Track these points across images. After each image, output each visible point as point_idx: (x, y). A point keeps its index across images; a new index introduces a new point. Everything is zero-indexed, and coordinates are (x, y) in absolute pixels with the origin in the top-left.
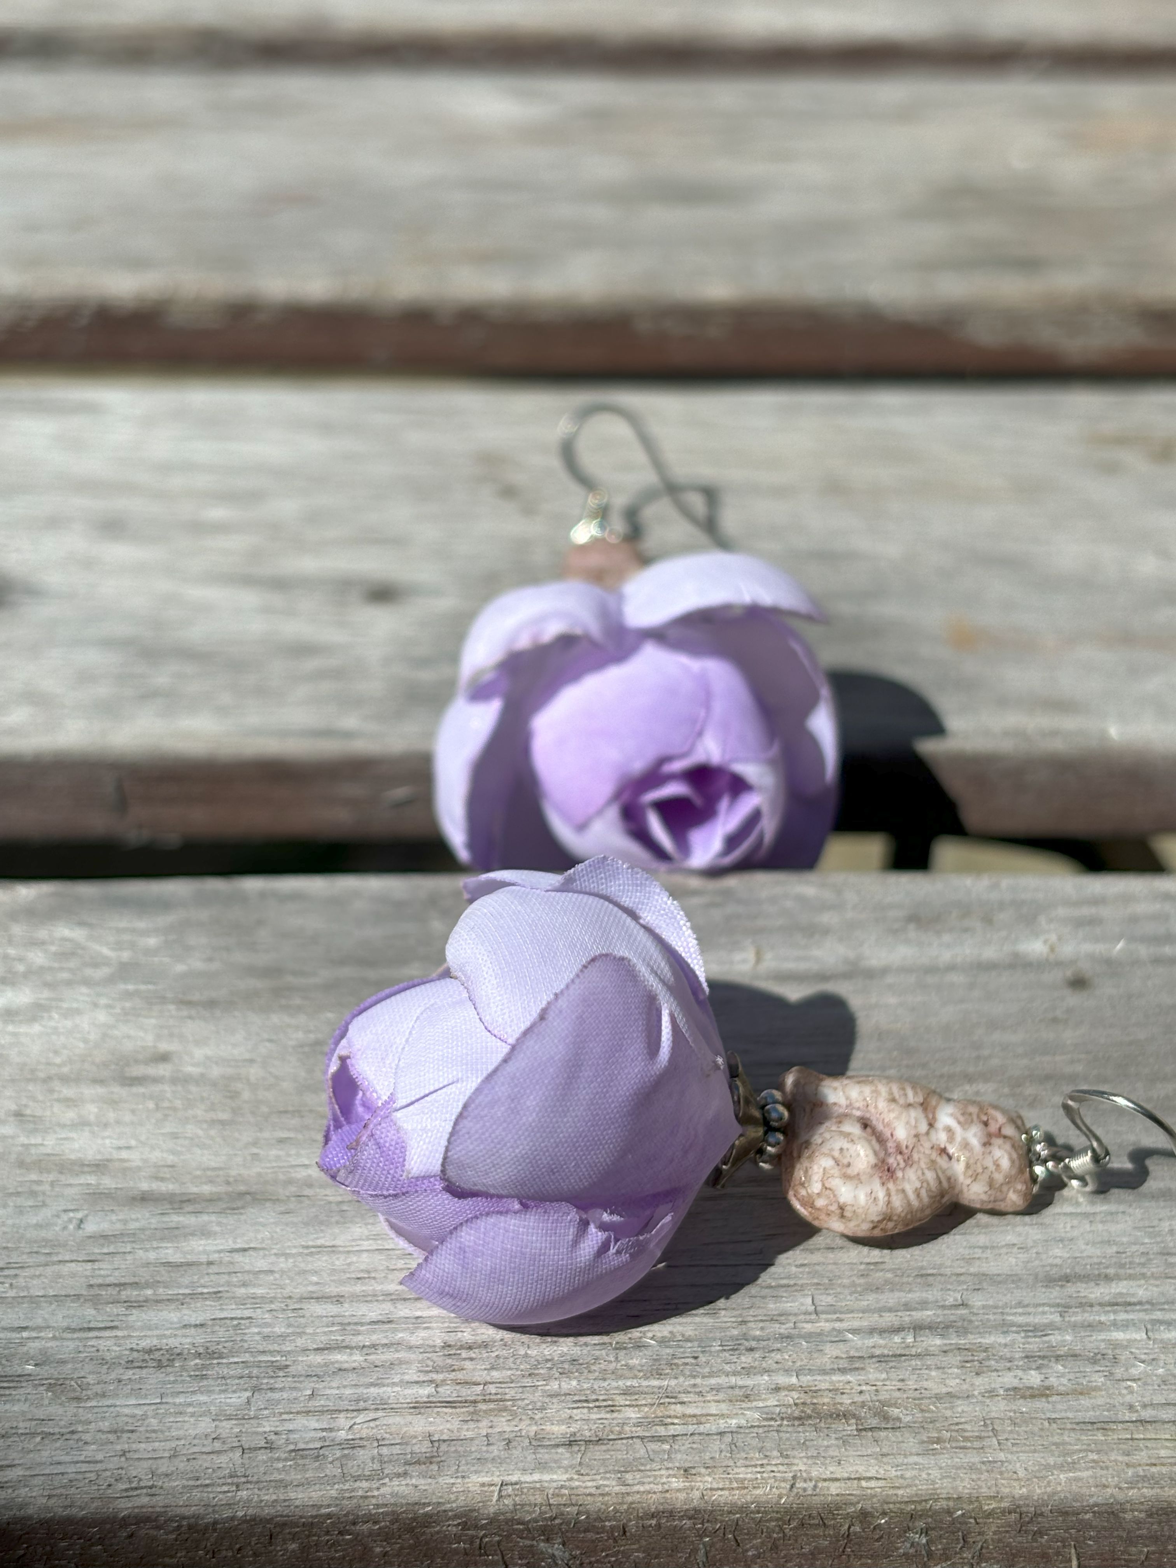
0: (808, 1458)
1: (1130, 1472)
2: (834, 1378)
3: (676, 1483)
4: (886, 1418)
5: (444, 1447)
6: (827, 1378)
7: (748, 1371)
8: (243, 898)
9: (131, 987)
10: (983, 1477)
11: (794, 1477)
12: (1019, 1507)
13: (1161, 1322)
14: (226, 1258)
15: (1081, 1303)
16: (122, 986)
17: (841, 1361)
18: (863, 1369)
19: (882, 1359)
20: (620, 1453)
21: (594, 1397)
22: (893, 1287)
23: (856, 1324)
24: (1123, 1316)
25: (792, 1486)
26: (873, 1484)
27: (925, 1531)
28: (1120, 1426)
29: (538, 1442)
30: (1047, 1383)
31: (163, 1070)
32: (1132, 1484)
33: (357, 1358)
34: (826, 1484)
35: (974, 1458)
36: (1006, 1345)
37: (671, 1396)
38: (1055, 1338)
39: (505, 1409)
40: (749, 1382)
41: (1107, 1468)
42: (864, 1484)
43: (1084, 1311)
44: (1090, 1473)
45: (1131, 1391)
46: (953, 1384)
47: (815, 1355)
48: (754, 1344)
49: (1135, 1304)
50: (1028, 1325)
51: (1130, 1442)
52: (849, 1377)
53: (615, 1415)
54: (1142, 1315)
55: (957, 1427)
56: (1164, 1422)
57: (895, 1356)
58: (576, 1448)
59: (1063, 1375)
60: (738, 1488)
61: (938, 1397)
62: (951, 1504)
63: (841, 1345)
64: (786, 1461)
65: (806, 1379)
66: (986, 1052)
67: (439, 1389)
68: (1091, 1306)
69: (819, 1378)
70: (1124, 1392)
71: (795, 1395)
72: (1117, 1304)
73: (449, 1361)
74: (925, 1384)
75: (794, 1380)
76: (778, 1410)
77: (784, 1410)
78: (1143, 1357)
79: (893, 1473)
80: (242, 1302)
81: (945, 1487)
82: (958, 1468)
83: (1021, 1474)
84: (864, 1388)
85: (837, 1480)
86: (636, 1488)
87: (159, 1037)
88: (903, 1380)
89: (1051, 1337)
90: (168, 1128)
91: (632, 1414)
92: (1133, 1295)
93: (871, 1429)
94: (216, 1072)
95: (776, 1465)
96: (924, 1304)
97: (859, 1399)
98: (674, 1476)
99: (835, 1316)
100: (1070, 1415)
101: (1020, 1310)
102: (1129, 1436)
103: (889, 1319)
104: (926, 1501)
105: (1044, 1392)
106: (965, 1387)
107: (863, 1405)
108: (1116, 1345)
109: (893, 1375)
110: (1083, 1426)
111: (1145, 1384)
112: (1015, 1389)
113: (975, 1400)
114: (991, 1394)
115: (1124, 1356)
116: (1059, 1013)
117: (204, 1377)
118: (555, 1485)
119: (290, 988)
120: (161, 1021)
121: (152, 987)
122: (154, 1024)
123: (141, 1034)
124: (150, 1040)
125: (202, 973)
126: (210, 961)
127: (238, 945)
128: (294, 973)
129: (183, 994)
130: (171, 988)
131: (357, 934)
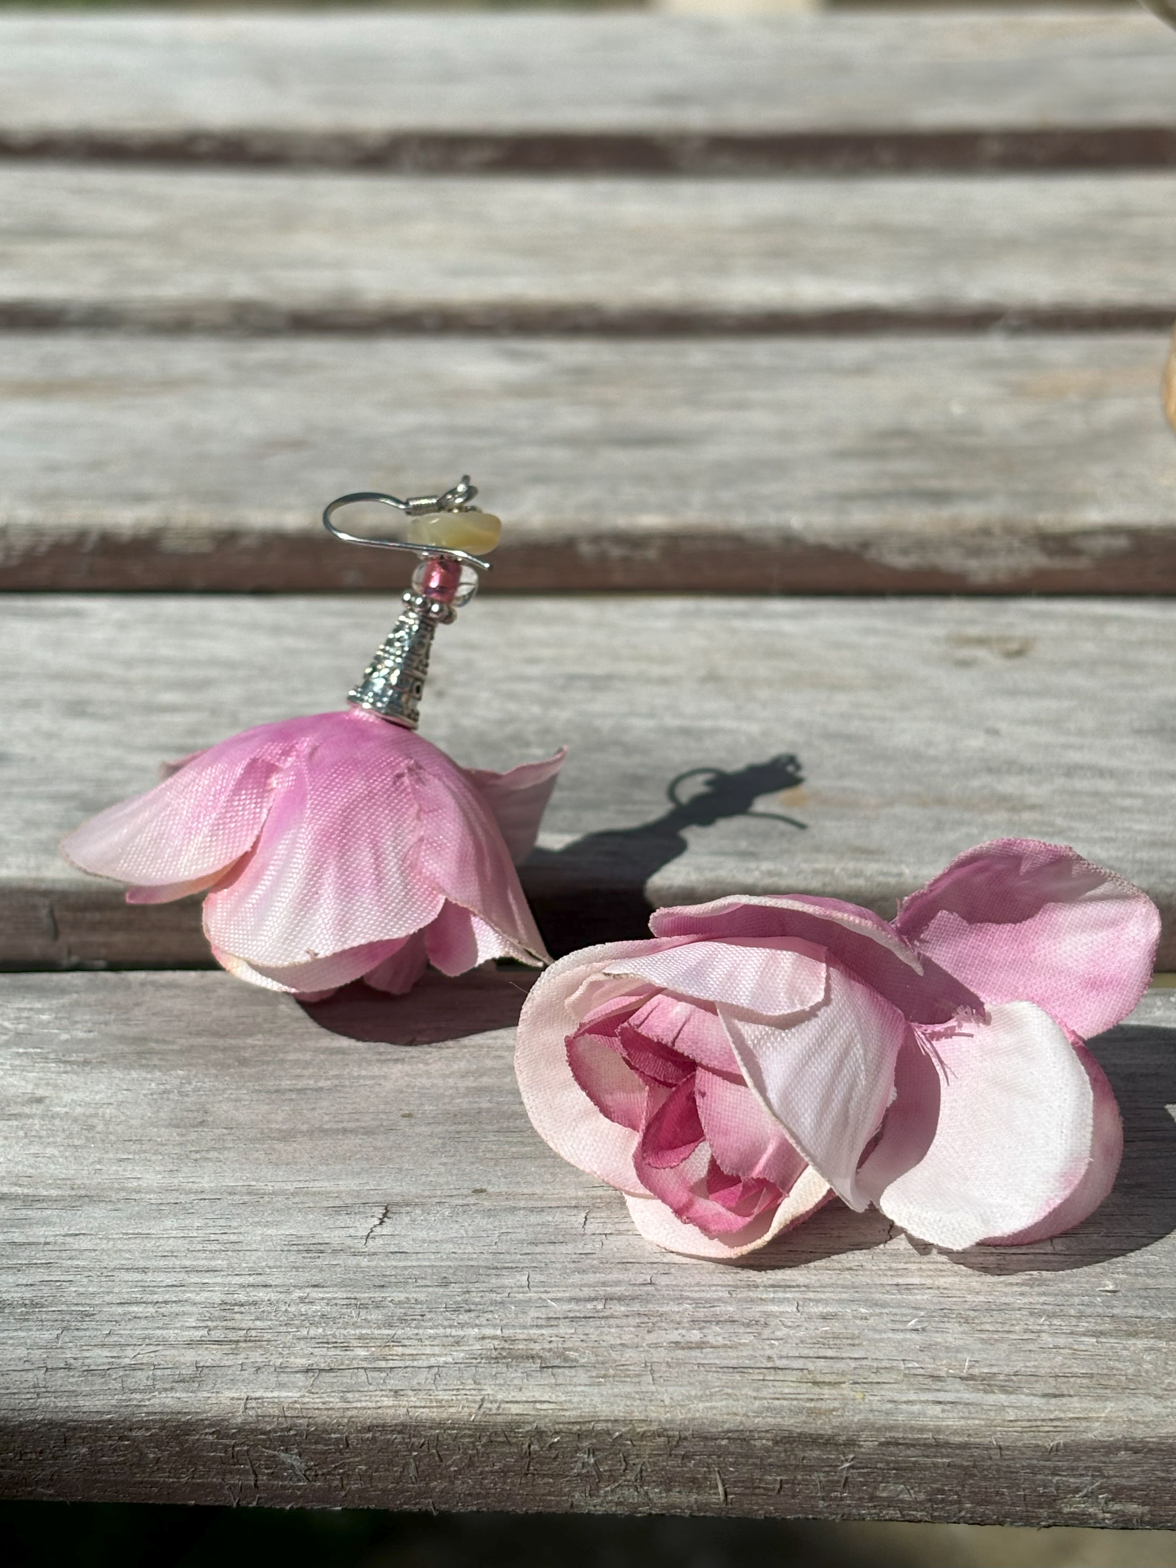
0: (495, 1385)
1: (757, 1403)
2: (532, 1332)
3: (388, 1402)
4: (566, 1359)
5: (206, 1371)
6: (526, 1331)
7: (462, 1325)
8: (128, 986)
10: (636, 1404)
11: (483, 1400)
12: (665, 1430)
13: (810, 1300)
14: (60, 1240)
15: (749, 1285)
16: (15, 1050)
17: (540, 1320)
18: (556, 1326)
19: (573, 1319)
20: (346, 1379)
21: (334, 1340)
22: (595, 1270)
23: (559, 1295)
24: (781, 1295)
25: (480, 1407)
26: (545, 1406)
27: (592, 1451)
28: (756, 1371)
29: (281, 1369)
30: (705, 1339)
31: (37, 1109)
32: (758, 1413)
33: (151, 1310)
34: (507, 1405)
35: (628, 1389)
36: (678, 1312)
37: (395, 1341)
38: (720, 1309)
39: (261, 1347)
40: (461, 1333)
41: (738, 1400)
42: (538, 1406)
43: (749, 1290)
44: (724, 1403)
45: (772, 1346)
46: (627, 1338)
47: (520, 1316)
48: (473, 1307)
49: (793, 1287)
50: (700, 1298)
51: (761, 1382)
52: (543, 1331)
53: (348, 1353)
54: (798, 1295)
55: (621, 1368)
56: (793, 1369)
57: (585, 1318)
58: (311, 1374)
59: (719, 1335)
60: (437, 1407)
61: (612, 1347)
62: (610, 1425)
63: (543, 1310)
64: (478, 1387)
65: (507, 1332)
67: (211, 1332)
68: (757, 1287)
69: (518, 1331)
70: (767, 1347)
71: (496, 1342)
72: (779, 1286)
73: (224, 1314)
74: (605, 1338)
75: (498, 1332)
76: (480, 1352)
77: (484, 1352)
78: (789, 1324)
79: (563, 1398)
80: (66, 1270)
81: (604, 1411)
82: (616, 1396)
83: (667, 1402)
84: (553, 1339)
85: (517, 1402)
86: (354, 1405)
88: (587, 1334)
89: (718, 1308)
90: (34, 1149)
91: (362, 1353)
92: (794, 1281)
93: (553, 1367)
94: (79, 1110)
95: (470, 1390)
96: (618, 1283)
97: (547, 1346)
98: (387, 1396)
99: (542, 1289)
100: (717, 1362)
101: (697, 1289)
102: (761, 1378)
103: (587, 1292)
104: (589, 1422)
105: (701, 1345)
106: (636, 1340)
107: (550, 1350)
108: (768, 1315)
109: (580, 1330)
110: (726, 1370)
111: (787, 1342)
112: (677, 1343)
113: (642, 1349)
114: (657, 1346)
115: (773, 1322)
117: (27, 1320)
118: (290, 1400)
119: (152, 1052)
120: (41, 1075)
121: (39, 1050)
122: (35, 1077)
123: (23, 1083)
124: (30, 1088)
125: (81, 1040)
126: (90, 1031)
127: (115, 1020)
128: (157, 1041)
129: (64, 1056)
130: (54, 1051)
131: (215, 1013)
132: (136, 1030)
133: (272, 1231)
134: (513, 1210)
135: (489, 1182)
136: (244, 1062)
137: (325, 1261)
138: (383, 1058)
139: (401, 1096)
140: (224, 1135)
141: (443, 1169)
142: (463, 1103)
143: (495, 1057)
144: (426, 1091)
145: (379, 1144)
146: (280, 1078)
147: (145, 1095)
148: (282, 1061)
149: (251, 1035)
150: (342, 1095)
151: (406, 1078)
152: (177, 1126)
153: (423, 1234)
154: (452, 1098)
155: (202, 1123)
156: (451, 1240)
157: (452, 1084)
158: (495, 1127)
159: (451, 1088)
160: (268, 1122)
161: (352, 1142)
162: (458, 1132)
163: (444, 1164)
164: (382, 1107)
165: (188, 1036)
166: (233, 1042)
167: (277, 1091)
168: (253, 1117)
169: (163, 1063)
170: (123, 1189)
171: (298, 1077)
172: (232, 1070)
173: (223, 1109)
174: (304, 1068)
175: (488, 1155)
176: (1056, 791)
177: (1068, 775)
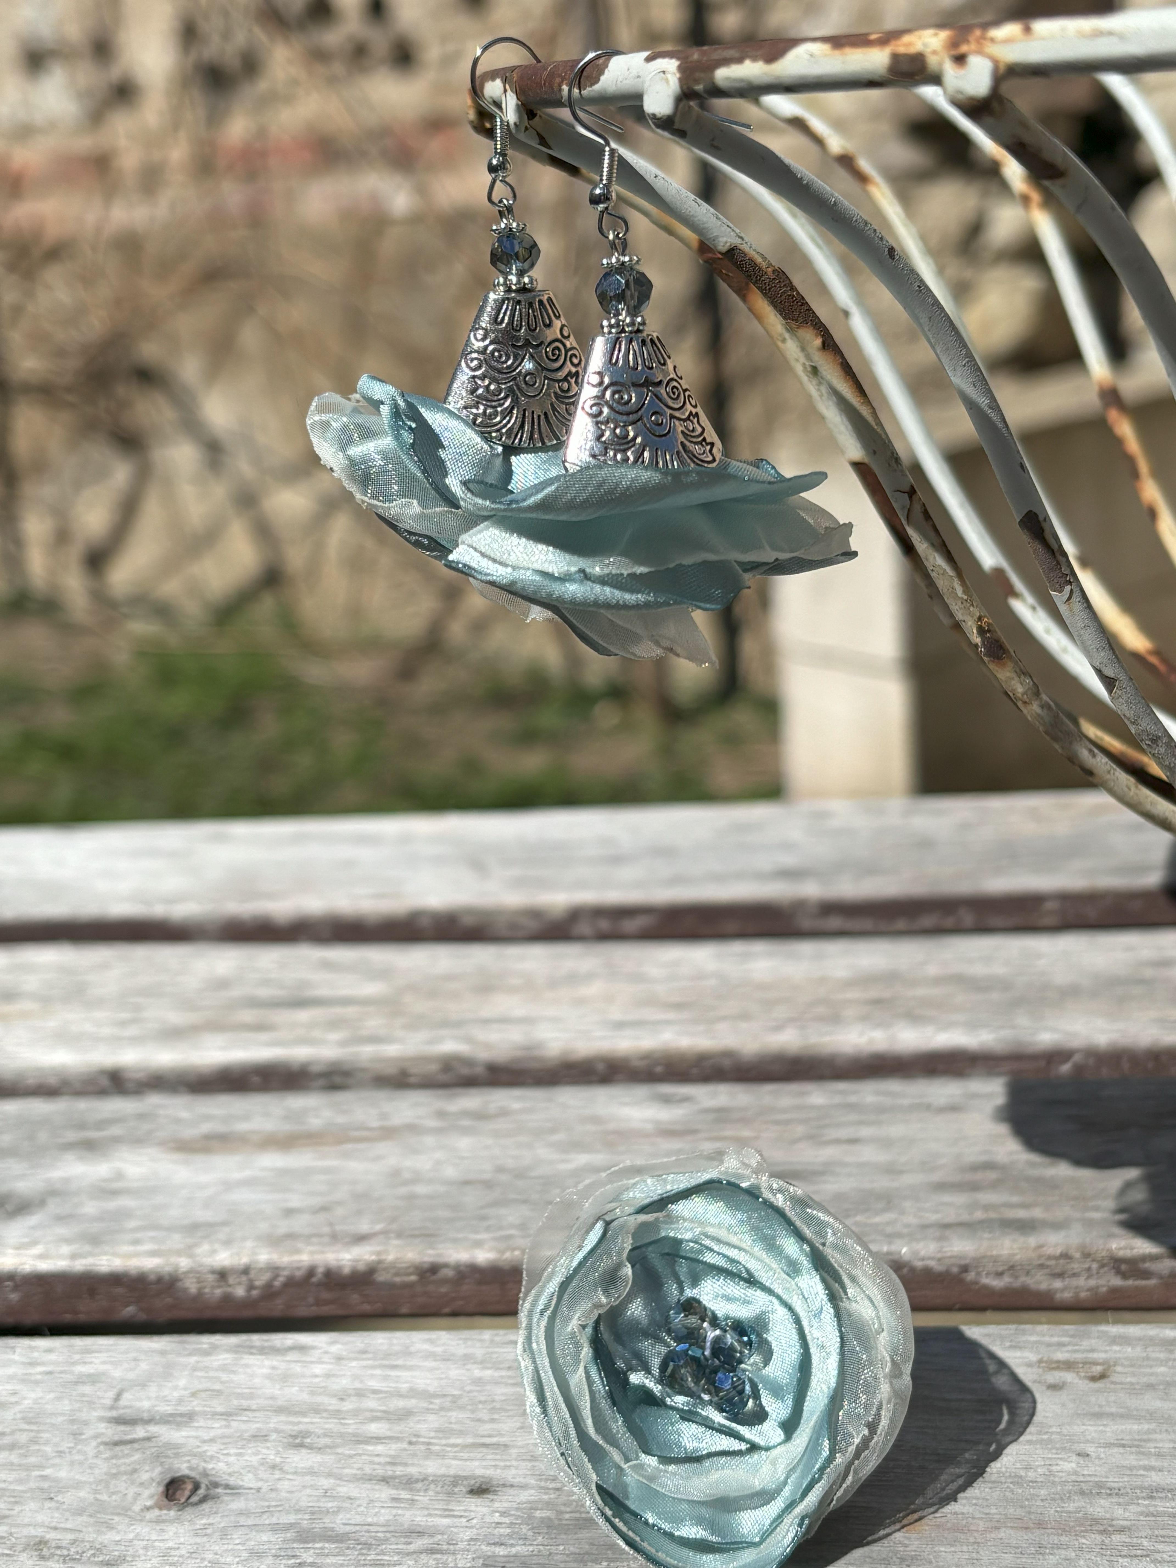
176: (1141, 1513)
177: (1151, 1498)
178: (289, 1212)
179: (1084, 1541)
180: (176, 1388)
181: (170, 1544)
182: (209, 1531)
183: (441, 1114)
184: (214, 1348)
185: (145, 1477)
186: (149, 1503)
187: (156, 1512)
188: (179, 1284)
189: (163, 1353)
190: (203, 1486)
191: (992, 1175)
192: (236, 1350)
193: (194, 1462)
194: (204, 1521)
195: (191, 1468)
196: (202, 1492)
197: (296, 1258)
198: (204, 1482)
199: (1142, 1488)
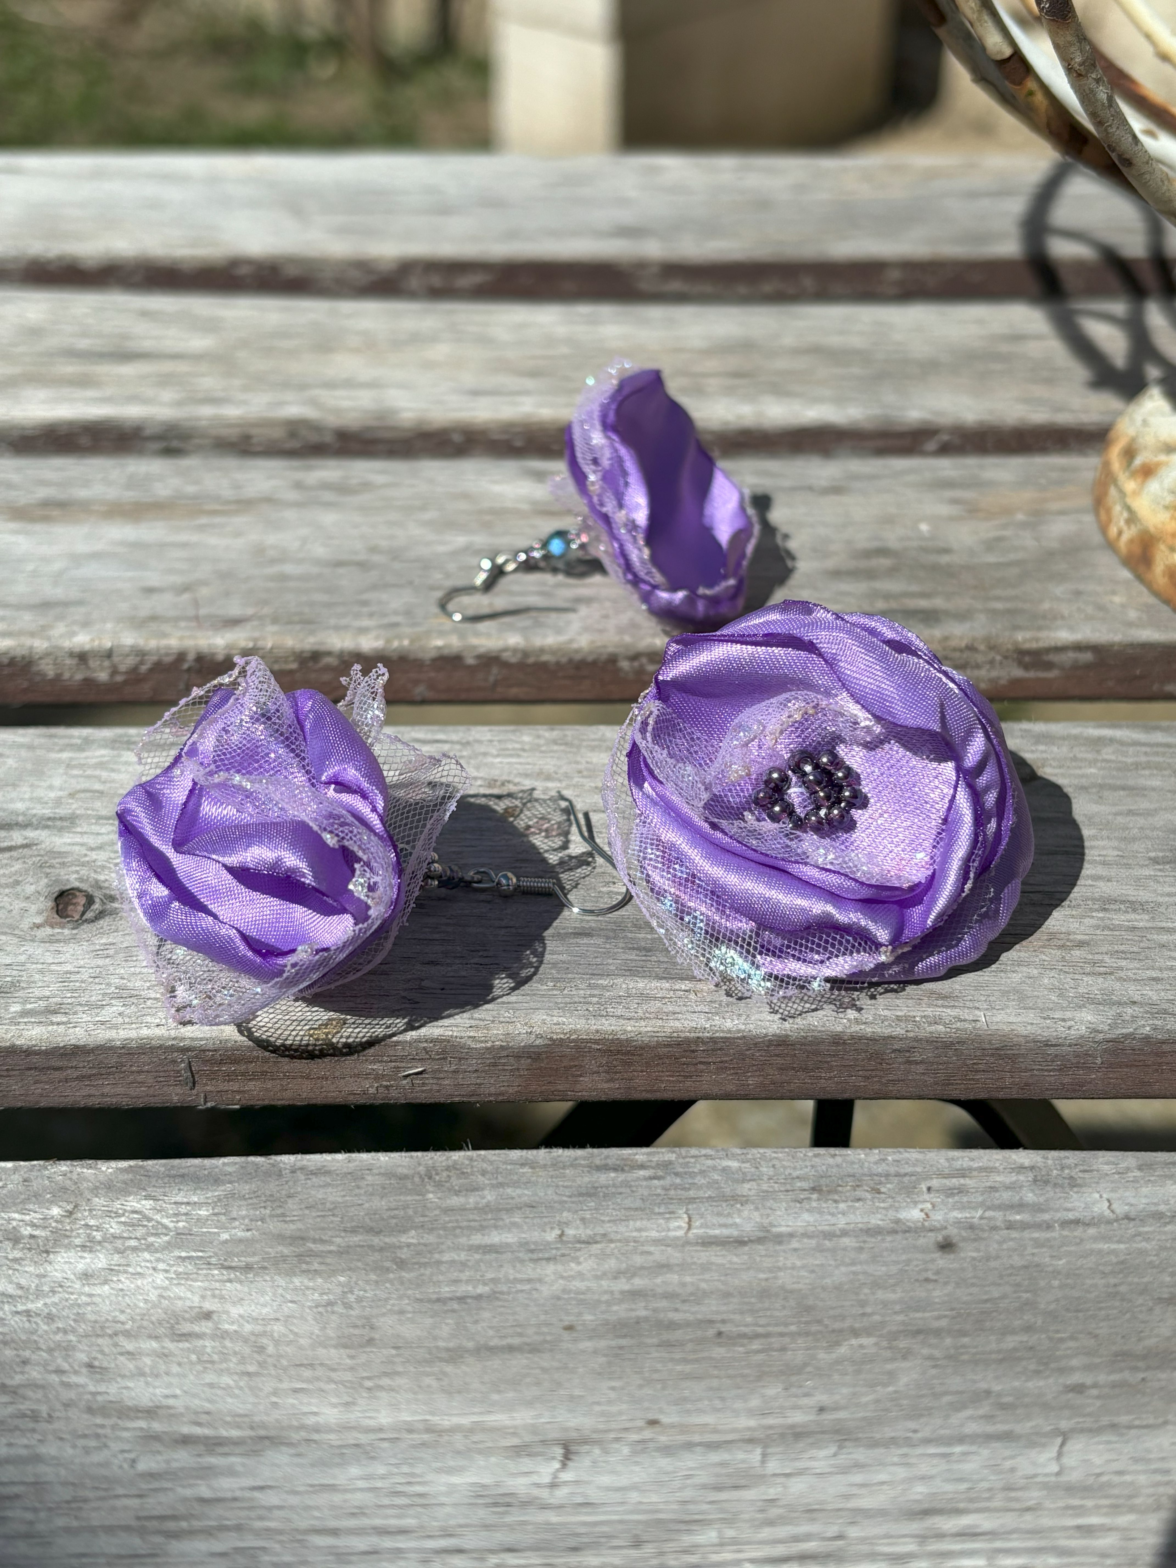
9: (184, 1254)
14: (247, 1494)
16: (177, 1253)
22: (783, 1521)
31: (207, 1327)
66: (869, 1310)
80: (257, 1533)
87: (203, 1297)
90: (208, 1378)
94: (248, 1328)
96: (808, 1537)
116: (930, 1275)
119: (312, 1254)
120: (206, 1284)
121: (200, 1254)
122: (200, 1287)
123: (189, 1295)
124: (196, 1299)
125: (241, 1241)
126: (248, 1230)
127: (272, 1216)
128: (314, 1241)
129: (225, 1260)
130: (216, 1254)
131: (367, 1205)
132: (292, 1227)
133: (455, 1480)
134: (689, 1446)
135: (661, 1411)
136: (402, 1264)
137: (515, 1517)
138: (535, 1256)
139: (559, 1303)
140: (393, 1356)
141: (612, 1395)
142: (620, 1311)
143: (643, 1253)
144: (582, 1297)
145: (545, 1364)
146: (438, 1283)
147: (310, 1308)
148: (439, 1263)
149: (405, 1231)
150: (500, 1303)
151: (561, 1281)
152: (345, 1347)
153: (606, 1480)
154: (608, 1303)
155: (371, 1342)
156: (634, 1487)
157: (606, 1288)
158: (655, 1341)
159: (606, 1292)
160: (435, 1338)
161: (519, 1362)
162: (621, 1348)
163: (613, 1389)
164: (543, 1317)
165: (343, 1234)
166: (387, 1240)
167: (438, 1300)
168: (419, 1333)
169: (323, 1267)
170: (302, 1427)
171: (456, 1281)
172: (391, 1276)
173: (387, 1324)
174: (460, 1271)
175: (656, 1376)
176: (1097, 927)
177: (1105, 910)
178: (150, 591)
179: (1044, 957)
180: (51, 787)
181: (69, 967)
182: (111, 952)
183: (299, 486)
184: (88, 742)
185: (30, 889)
186: (39, 920)
187: (48, 930)
188: (35, 669)
189: (30, 747)
190: (97, 900)
191: (885, 562)
192: (113, 744)
193: (84, 872)
194: (103, 941)
195: (81, 880)
196: (97, 906)
197: (164, 642)
198: (97, 894)
199: (1094, 900)
